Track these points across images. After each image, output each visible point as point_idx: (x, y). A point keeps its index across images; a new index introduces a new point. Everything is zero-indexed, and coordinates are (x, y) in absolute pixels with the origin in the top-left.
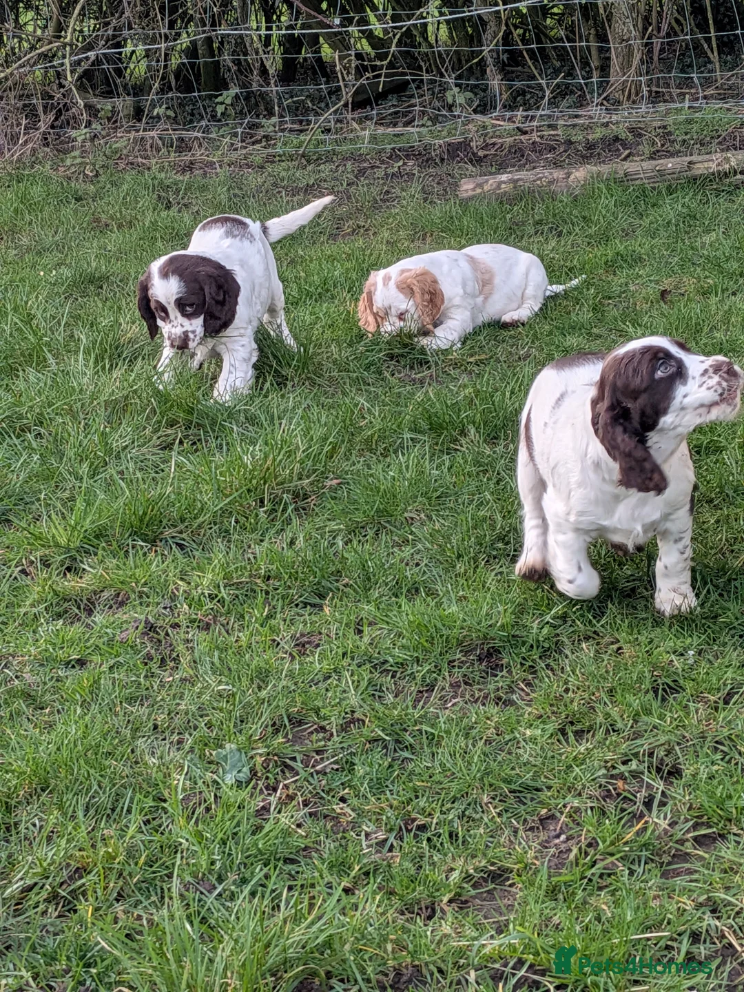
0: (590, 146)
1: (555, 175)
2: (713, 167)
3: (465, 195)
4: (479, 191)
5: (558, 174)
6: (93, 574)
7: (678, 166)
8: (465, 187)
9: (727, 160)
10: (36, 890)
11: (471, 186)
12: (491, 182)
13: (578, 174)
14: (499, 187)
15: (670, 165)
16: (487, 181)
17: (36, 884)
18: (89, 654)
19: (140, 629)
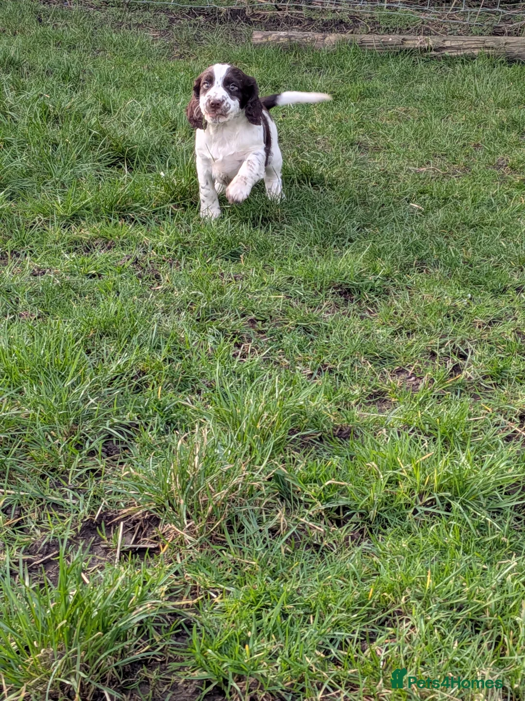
0: (325, 25)
1: (316, 36)
2: (418, 44)
3: (256, 42)
4: (265, 40)
5: (318, 36)
6: (85, 232)
7: (396, 41)
8: (256, 37)
9: (427, 41)
10: (117, 380)
11: (260, 36)
12: (274, 35)
13: (331, 38)
14: (278, 40)
15: (390, 39)
16: (271, 35)
17: (117, 376)
18: (102, 271)
19: (131, 261)
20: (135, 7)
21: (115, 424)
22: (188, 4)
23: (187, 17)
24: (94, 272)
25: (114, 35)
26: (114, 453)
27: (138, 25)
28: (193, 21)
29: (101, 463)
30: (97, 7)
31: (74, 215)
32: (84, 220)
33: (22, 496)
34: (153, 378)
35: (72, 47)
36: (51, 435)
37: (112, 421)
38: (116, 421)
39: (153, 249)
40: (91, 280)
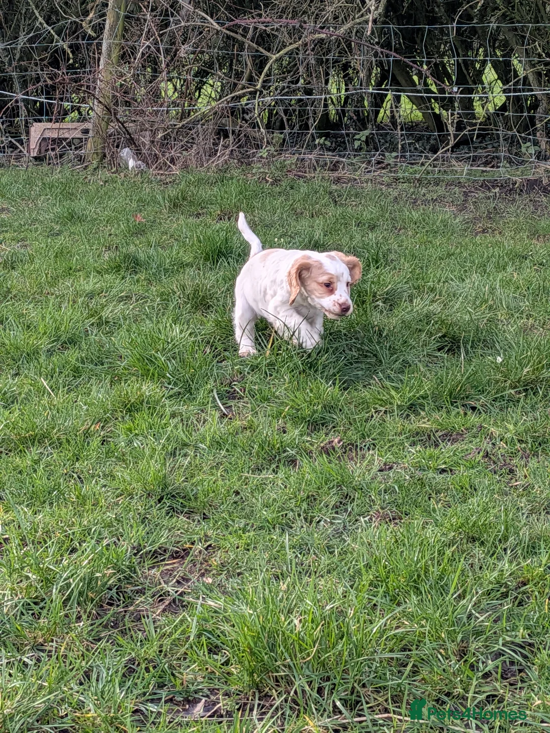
18: (451, 465)
19: (481, 454)
20: (426, 182)
21: (508, 642)
22: (481, 176)
23: (480, 190)
24: (443, 466)
25: (413, 213)
26: (509, 675)
27: (434, 201)
28: (488, 194)
29: (499, 687)
30: (388, 185)
31: (411, 404)
32: (424, 410)
33: (421, 725)
34: (534, 588)
35: (372, 228)
36: (441, 654)
37: (504, 639)
38: (508, 639)
39: (501, 440)
40: (442, 476)
